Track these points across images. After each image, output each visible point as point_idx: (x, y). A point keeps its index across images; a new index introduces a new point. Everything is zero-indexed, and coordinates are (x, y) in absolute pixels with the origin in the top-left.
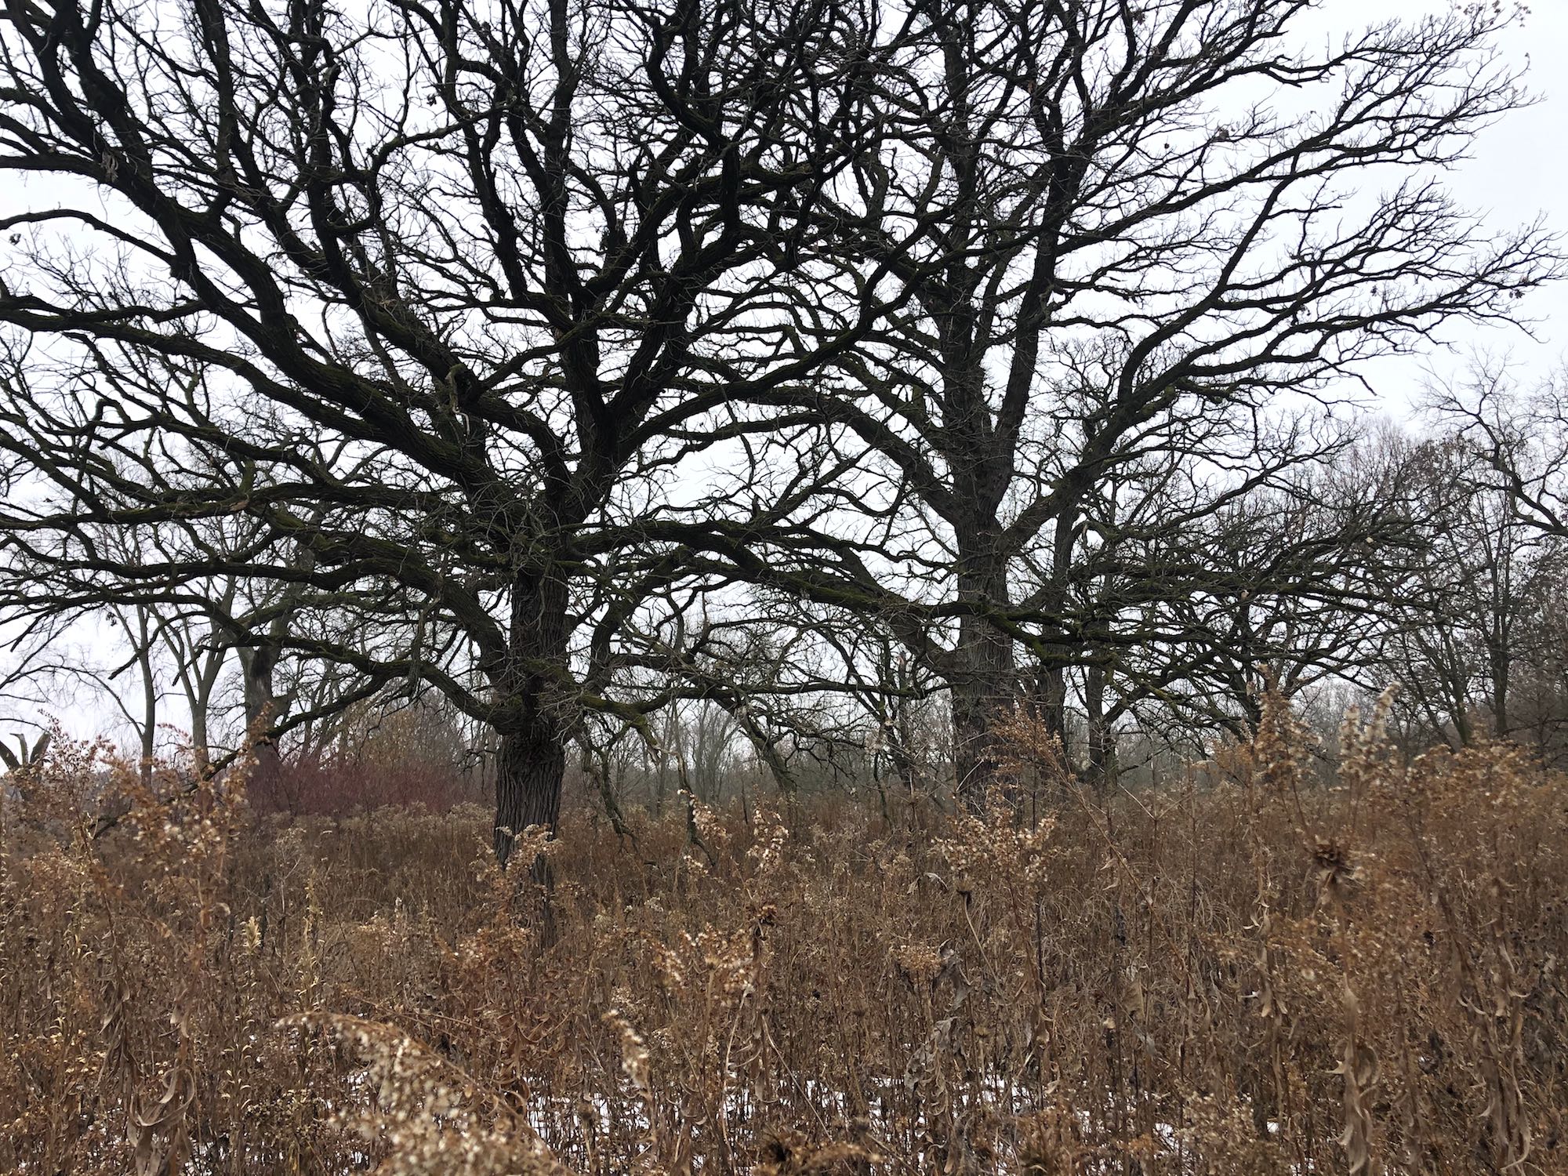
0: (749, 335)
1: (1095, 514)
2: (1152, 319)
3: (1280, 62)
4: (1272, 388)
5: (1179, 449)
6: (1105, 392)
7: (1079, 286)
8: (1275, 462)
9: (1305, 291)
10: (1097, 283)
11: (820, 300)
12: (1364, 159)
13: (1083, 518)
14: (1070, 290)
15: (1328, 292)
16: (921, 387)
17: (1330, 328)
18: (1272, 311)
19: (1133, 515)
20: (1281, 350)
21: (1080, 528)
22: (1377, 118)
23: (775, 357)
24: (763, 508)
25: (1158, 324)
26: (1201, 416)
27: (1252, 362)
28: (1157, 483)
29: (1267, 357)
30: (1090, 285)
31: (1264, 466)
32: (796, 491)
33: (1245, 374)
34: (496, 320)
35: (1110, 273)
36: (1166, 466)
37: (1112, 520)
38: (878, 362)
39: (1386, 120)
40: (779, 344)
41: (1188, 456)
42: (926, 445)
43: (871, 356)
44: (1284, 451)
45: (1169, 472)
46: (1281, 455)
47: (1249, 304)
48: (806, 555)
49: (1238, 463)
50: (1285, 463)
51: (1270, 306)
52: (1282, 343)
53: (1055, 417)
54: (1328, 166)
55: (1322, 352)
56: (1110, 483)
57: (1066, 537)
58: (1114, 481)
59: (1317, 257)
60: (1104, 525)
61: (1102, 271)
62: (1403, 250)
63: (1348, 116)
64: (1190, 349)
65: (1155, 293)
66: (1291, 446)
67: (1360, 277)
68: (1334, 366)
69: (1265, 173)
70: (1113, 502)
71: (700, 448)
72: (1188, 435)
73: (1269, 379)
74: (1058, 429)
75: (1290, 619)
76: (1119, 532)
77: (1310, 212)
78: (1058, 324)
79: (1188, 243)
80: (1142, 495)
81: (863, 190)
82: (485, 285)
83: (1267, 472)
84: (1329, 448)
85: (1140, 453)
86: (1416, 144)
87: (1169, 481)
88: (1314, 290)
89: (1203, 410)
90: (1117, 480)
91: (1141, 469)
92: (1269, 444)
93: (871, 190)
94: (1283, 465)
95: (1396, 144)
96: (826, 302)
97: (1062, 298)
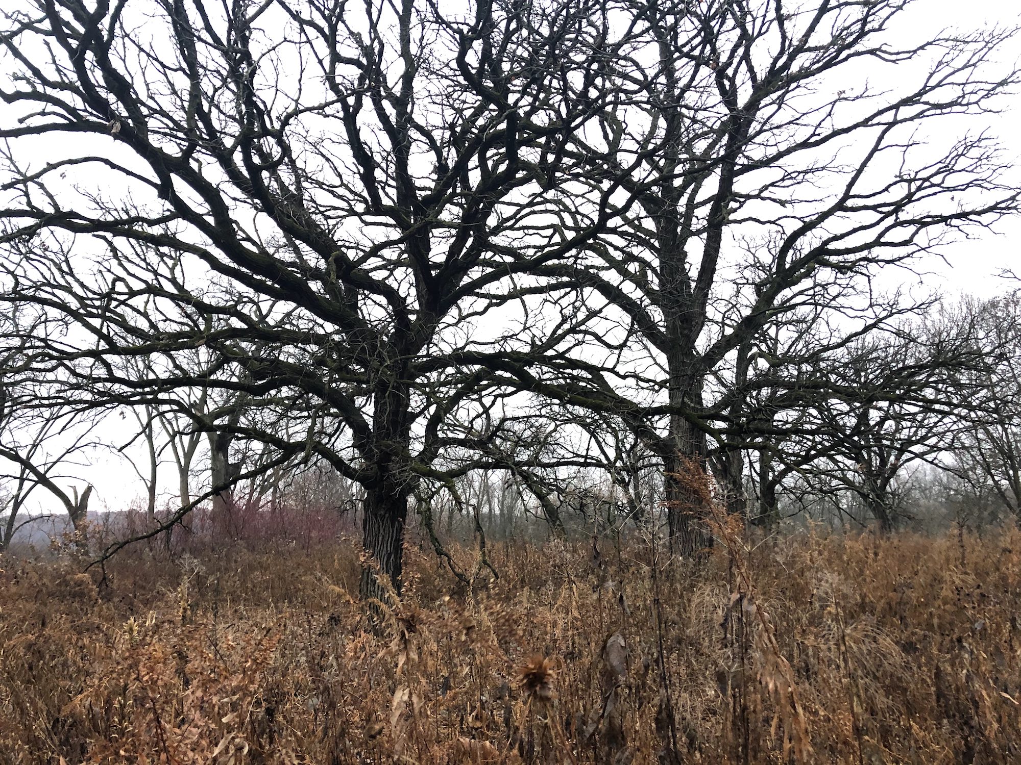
0: (531, 231)
1: (763, 347)
2: (799, 219)
3: (884, 48)
4: (881, 264)
5: (820, 305)
6: (770, 266)
7: (748, 197)
8: (884, 314)
9: (903, 199)
10: (763, 195)
11: (576, 208)
12: (944, 111)
13: (755, 350)
14: (742, 200)
15: (919, 199)
16: (645, 264)
17: (921, 223)
18: (881, 212)
19: (790, 347)
20: (887, 238)
21: (753, 357)
22: (952, 83)
23: (548, 245)
24: (539, 343)
25: (803, 222)
26: (835, 283)
27: (868, 246)
28: (805, 327)
29: (877, 243)
30: (757, 196)
31: (876, 316)
32: (560, 332)
33: (864, 254)
34: (367, 224)
35: (771, 188)
36: (812, 316)
37: (775, 351)
38: (616, 248)
39: (959, 85)
40: (551, 237)
41: (826, 309)
42: (647, 301)
43: (611, 244)
44: (891, 306)
45: (814, 320)
46: (889, 309)
47: (866, 208)
48: (568, 374)
49: (860, 314)
50: (892, 314)
51: (880, 209)
52: (887, 234)
53: (735, 283)
54: (920, 115)
55: (915, 240)
56: (774, 327)
57: (743, 363)
58: (777, 326)
59: (912, 176)
60: (771, 355)
61: (766, 187)
62: (972, 171)
63: (932, 82)
64: (824, 239)
65: (801, 201)
66: (896, 303)
67: (941, 189)
68: (924, 249)
69: (875, 121)
70: (776, 340)
71: (498, 305)
72: (826, 295)
73: (880, 258)
74: (738, 291)
75: (898, 418)
76: (779, 359)
77: (908, 146)
78: (735, 222)
79: (823, 168)
80: (796, 335)
81: (606, 136)
82: (360, 201)
83: (880, 320)
84: (923, 304)
85: (794, 307)
86: (979, 100)
87: (814, 326)
88: (909, 198)
89: (836, 278)
90: (778, 325)
91: (795, 318)
92: (880, 301)
93: (611, 136)
94: (890, 316)
95: (964, 102)
96: (580, 209)
97: (737, 205)
